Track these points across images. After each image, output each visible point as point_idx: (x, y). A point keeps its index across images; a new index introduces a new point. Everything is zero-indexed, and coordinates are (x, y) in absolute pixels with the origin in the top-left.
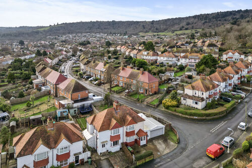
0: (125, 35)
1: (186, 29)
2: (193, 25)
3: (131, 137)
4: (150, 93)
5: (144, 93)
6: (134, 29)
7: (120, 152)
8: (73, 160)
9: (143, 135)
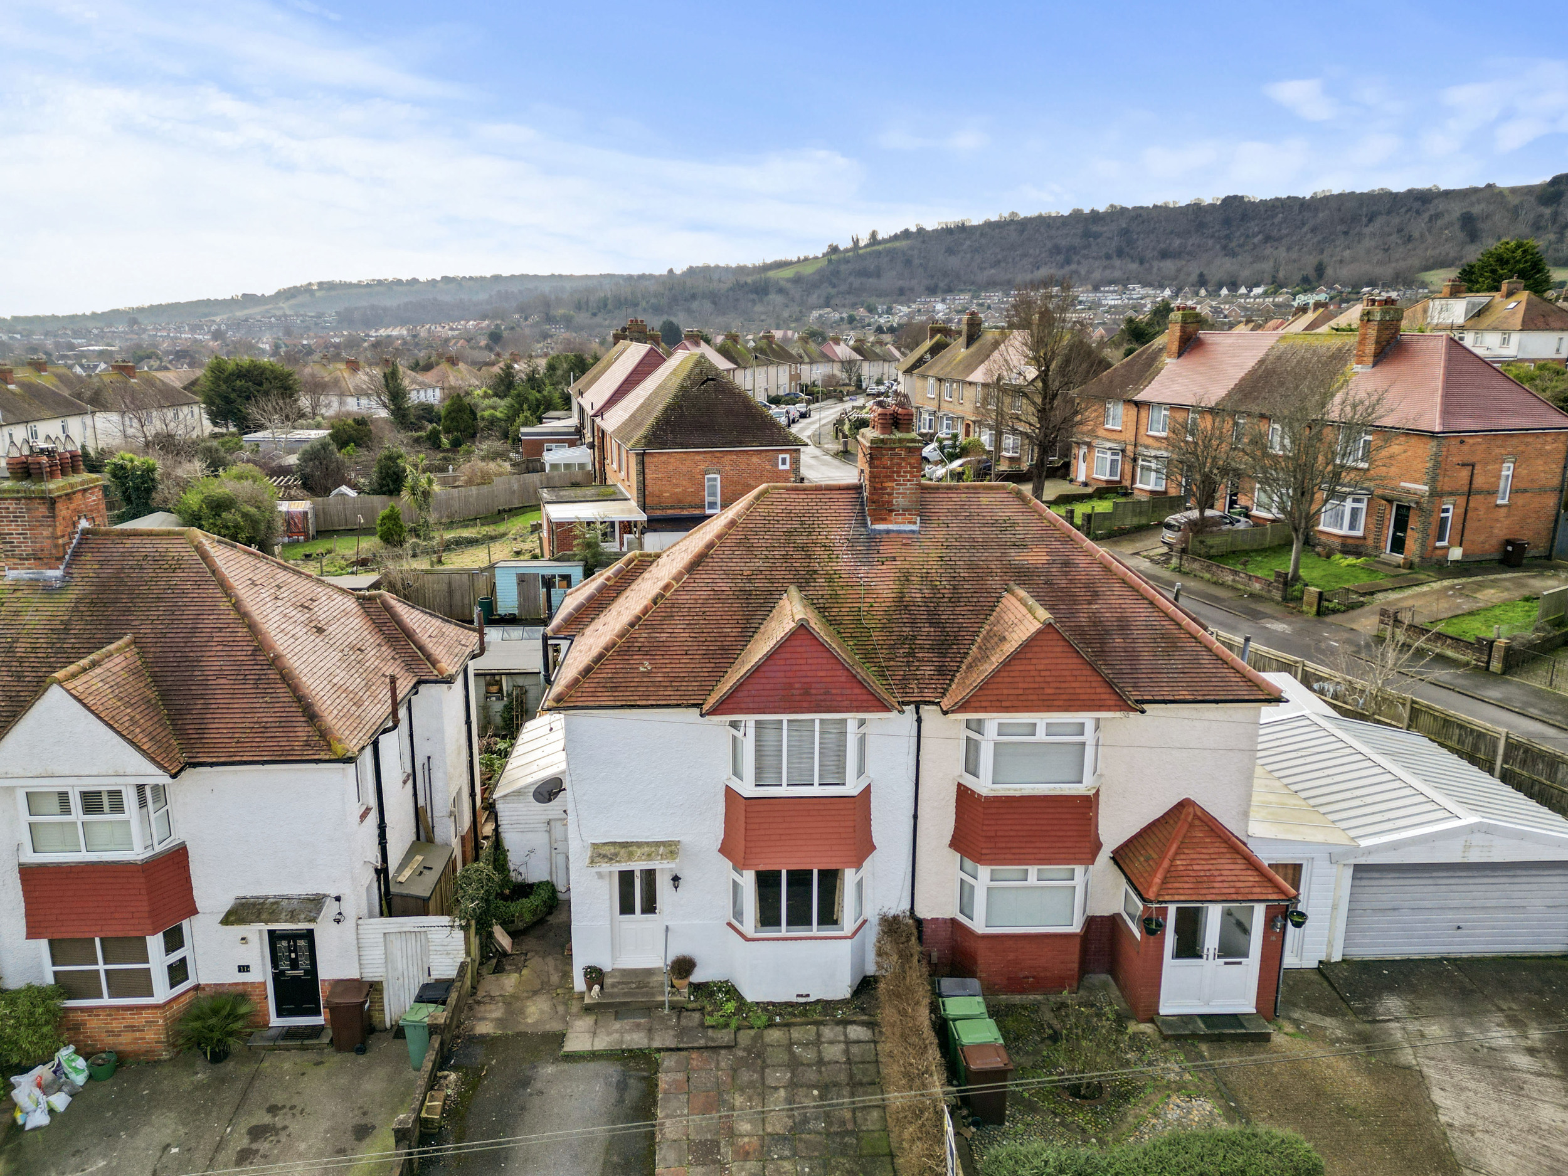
0: (1308, 289)
3: (1033, 870)
4: (1447, 548)
5: (1377, 540)
6: (1386, 250)
7: (840, 1029)
8: (244, 969)
9: (1216, 885)
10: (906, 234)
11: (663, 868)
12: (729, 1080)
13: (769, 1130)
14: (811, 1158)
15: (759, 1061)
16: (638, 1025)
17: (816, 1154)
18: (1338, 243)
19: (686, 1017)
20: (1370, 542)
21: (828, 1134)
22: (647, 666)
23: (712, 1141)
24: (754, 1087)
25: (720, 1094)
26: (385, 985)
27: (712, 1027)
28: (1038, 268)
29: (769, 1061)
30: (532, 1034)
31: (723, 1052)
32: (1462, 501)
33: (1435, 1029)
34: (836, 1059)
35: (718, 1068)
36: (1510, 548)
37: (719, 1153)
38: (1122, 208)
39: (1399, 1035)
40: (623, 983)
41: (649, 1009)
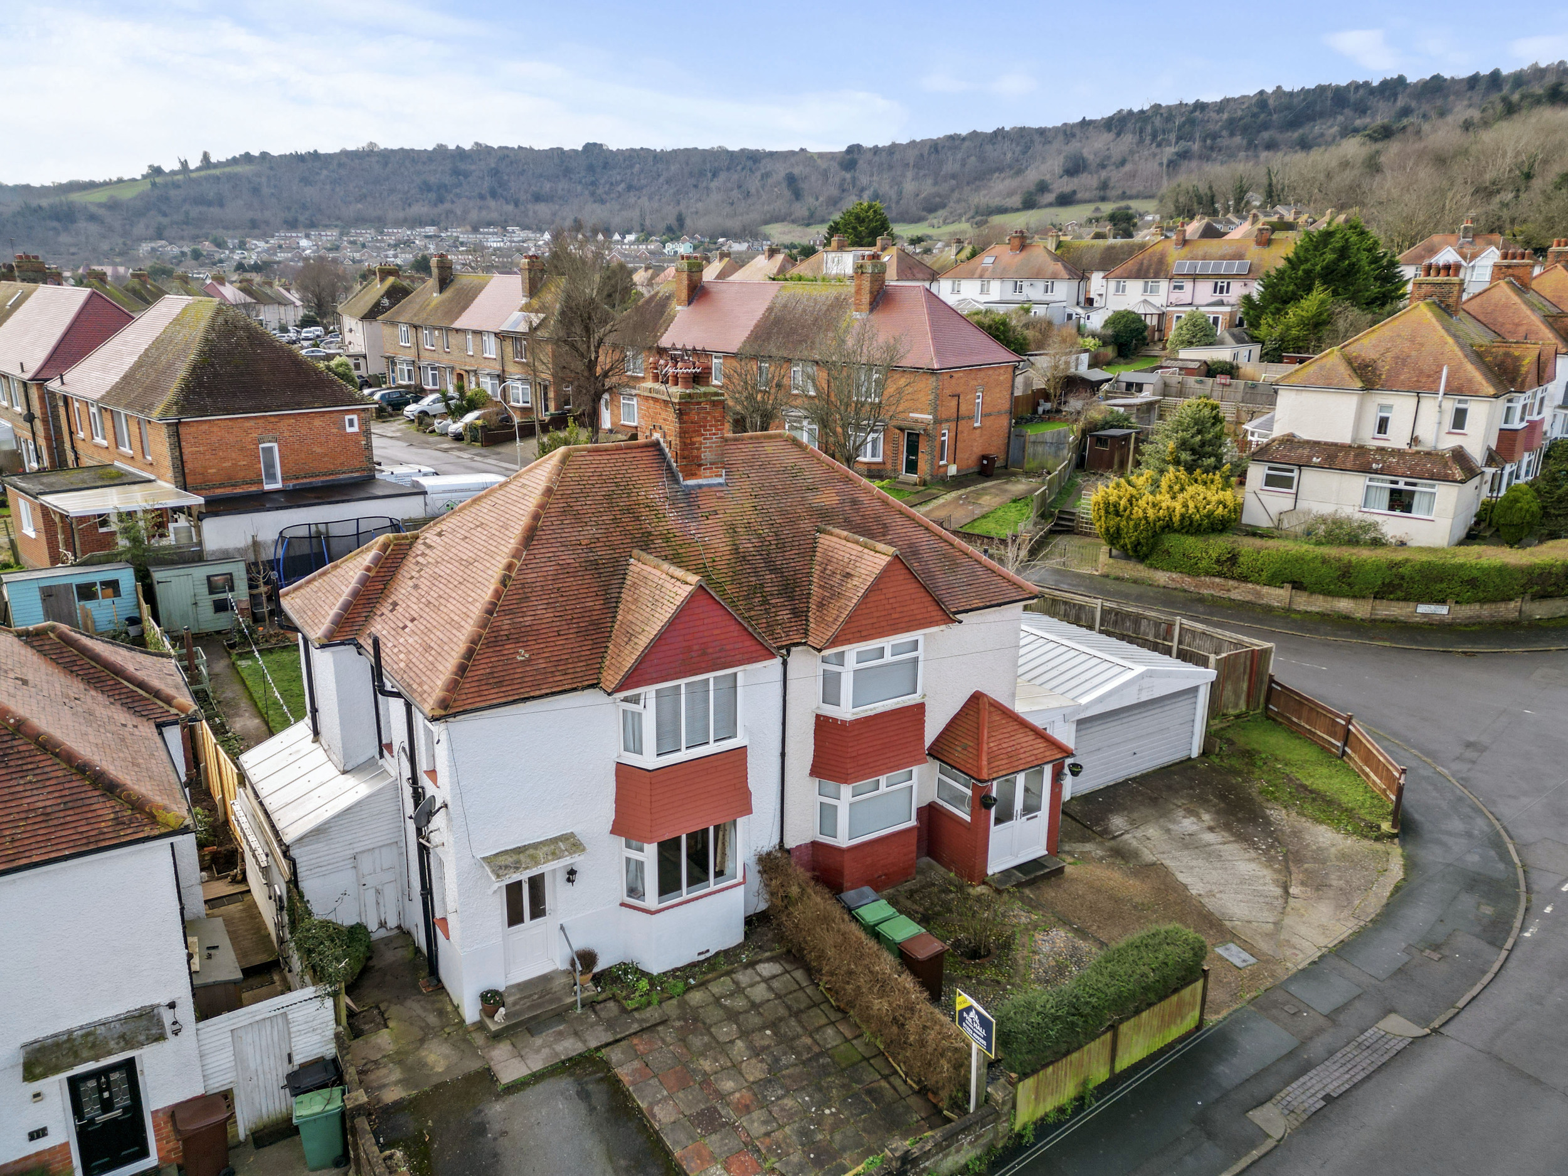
0: (675, 238)
1: (1065, 200)
2: (1104, 174)
3: (883, 780)
4: (946, 466)
5: (895, 464)
6: (732, 204)
7: (749, 971)
8: (37, 1134)
9: (1022, 756)
10: (247, 158)
11: (552, 869)
12: (685, 1050)
13: (751, 1079)
14: (803, 1088)
15: (700, 1025)
16: (560, 1033)
17: (805, 1083)
18: (691, 195)
19: (602, 1010)
20: (889, 466)
21: (804, 1063)
22: (522, 655)
23: (708, 1109)
24: (711, 1048)
25: (685, 1065)
26: (235, 1092)
27: (636, 1009)
28: (410, 205)
29: (708, 1021)
30: (452, 1081)
31: (660, 1028)
32: (953, 425)
33: (1152, 831)
34: (766, 998)
35: (668, 1045)
36: (985, 462)
37: (721, 1117)
38: (487, 146)
39: (1135, 843)
40: (525, 998)
41: (561, 1015)
